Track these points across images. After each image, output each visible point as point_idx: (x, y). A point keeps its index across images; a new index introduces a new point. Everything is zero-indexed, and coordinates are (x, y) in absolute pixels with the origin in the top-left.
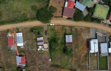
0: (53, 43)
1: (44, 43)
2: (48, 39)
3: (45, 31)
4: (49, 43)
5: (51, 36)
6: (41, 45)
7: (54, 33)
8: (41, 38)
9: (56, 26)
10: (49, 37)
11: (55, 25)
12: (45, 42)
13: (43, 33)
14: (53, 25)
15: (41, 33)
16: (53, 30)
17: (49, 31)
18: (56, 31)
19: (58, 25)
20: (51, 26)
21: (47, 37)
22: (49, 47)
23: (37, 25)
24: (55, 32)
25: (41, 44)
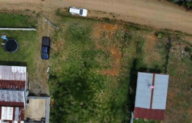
0: (71, 98)
1: (31, 95)
2: (53, 77)
3: (44, 38)
4: (56, 95)
5: (68, 66)
6: (14, 105)
7: (84, 54)
8: (14, 69)
9: (98, 24)
10: (59, 70)
11: (93, 15)
12: (36, 91)
13: (31, 47)
14: (85, 14)
15: (23, 44)
16: (79, 37)
17: (61, 40)
18: (94, 46)
19: (107, 20)
20: (74, 21)
21: (49, 66)
22: (51, 114)
23: (9, 8)
24: (87, 47)
25: (12, 100)
